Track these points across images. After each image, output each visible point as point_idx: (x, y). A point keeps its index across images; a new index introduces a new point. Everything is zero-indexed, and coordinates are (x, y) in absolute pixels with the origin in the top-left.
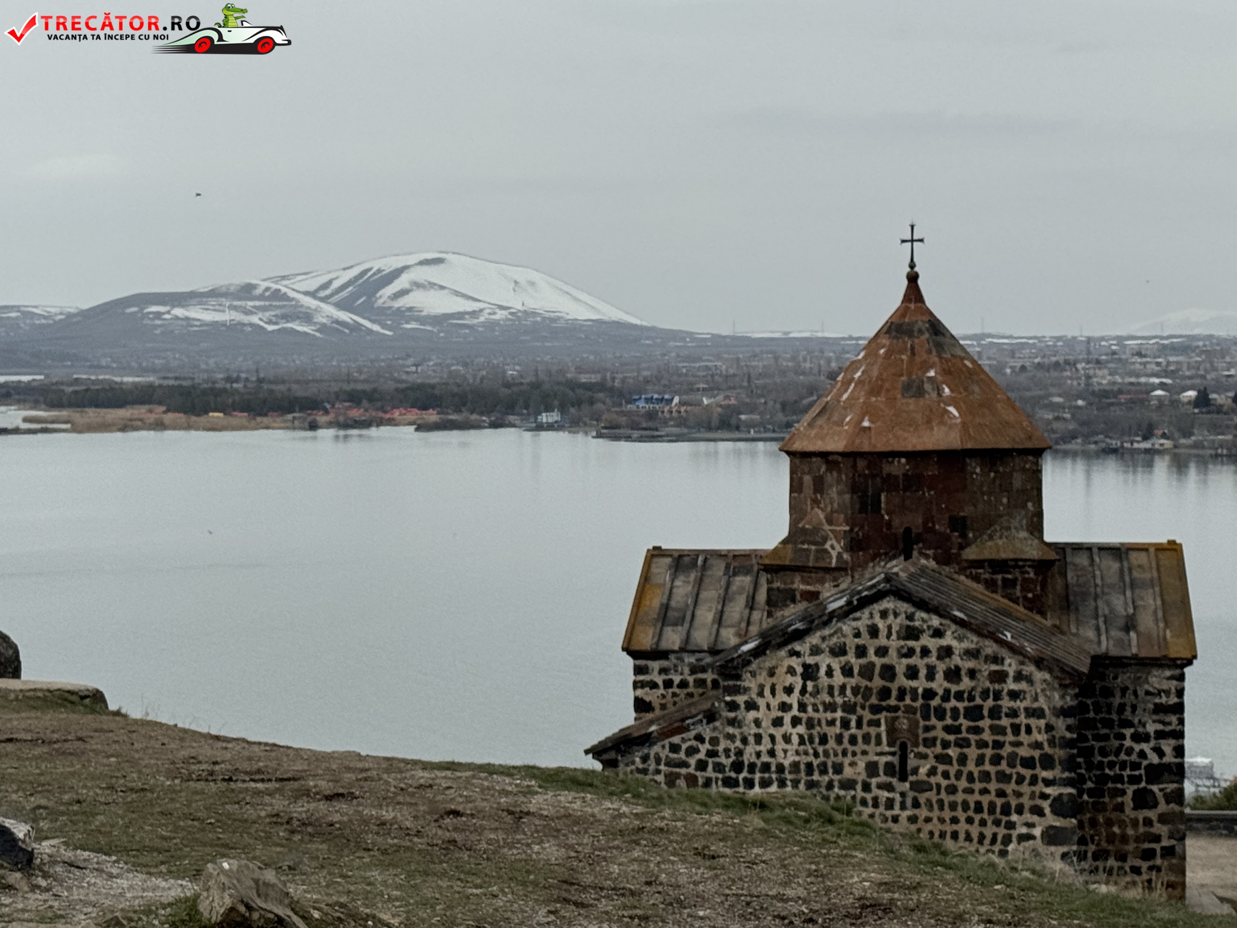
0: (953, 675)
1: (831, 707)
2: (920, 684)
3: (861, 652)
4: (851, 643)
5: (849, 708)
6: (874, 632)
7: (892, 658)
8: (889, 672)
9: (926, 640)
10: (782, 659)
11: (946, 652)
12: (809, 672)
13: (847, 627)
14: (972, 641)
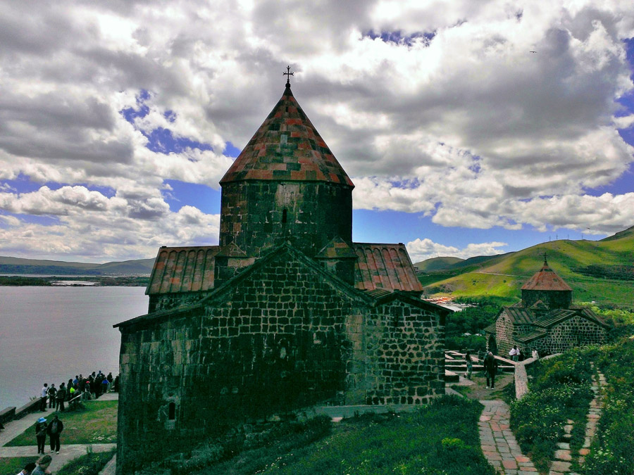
0: (588, 329)
1: (567, 334)
2: (582, 330)
3: (572, 324)
4: (570, 323)
5: (570, 334)
6: (574, 321)
7: (578, 326)
8: (577, 328)
9: (584, 323)
10: (558, 326)
11: (587, 325)
12: (563, 328)
13: (570, 320)
14: (592, 323)
